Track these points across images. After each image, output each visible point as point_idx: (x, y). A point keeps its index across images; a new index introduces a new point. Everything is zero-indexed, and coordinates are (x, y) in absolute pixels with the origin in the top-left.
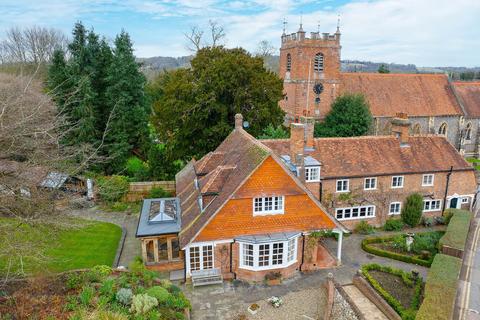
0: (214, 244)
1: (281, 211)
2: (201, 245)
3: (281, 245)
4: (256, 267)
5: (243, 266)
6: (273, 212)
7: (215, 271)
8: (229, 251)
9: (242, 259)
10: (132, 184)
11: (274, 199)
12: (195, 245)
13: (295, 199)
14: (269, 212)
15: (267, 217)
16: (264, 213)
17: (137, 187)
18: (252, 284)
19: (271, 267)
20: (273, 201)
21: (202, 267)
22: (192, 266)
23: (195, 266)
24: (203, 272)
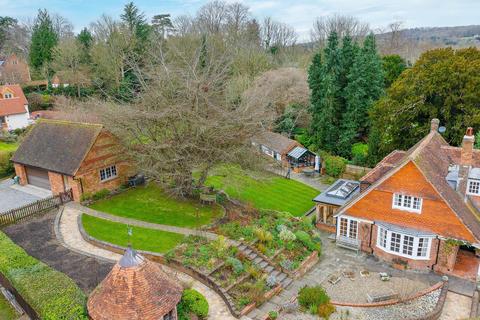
0: (359, 221)
1: (419, 211)
2: (349, 219)
3: (412, 239)
4: (387, 250)
5: (378, 245)
6: (411, 209)
7: (356, 242)
8: (370, 230)
9: (378, 240)
10: (348, 166)
11: (413, 199)
12: (345, 217)
13: (433, 204)
14: (407, 208)
15: (405, 212)
16: (402, 208)
17: (351, 169)
18: (381, 261)
19: (400, 254)
20: (412, 200)
21: (348, 235)
22: (341, 232)
23: (344, 232)
24: (348, 239)
